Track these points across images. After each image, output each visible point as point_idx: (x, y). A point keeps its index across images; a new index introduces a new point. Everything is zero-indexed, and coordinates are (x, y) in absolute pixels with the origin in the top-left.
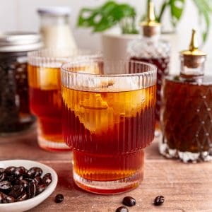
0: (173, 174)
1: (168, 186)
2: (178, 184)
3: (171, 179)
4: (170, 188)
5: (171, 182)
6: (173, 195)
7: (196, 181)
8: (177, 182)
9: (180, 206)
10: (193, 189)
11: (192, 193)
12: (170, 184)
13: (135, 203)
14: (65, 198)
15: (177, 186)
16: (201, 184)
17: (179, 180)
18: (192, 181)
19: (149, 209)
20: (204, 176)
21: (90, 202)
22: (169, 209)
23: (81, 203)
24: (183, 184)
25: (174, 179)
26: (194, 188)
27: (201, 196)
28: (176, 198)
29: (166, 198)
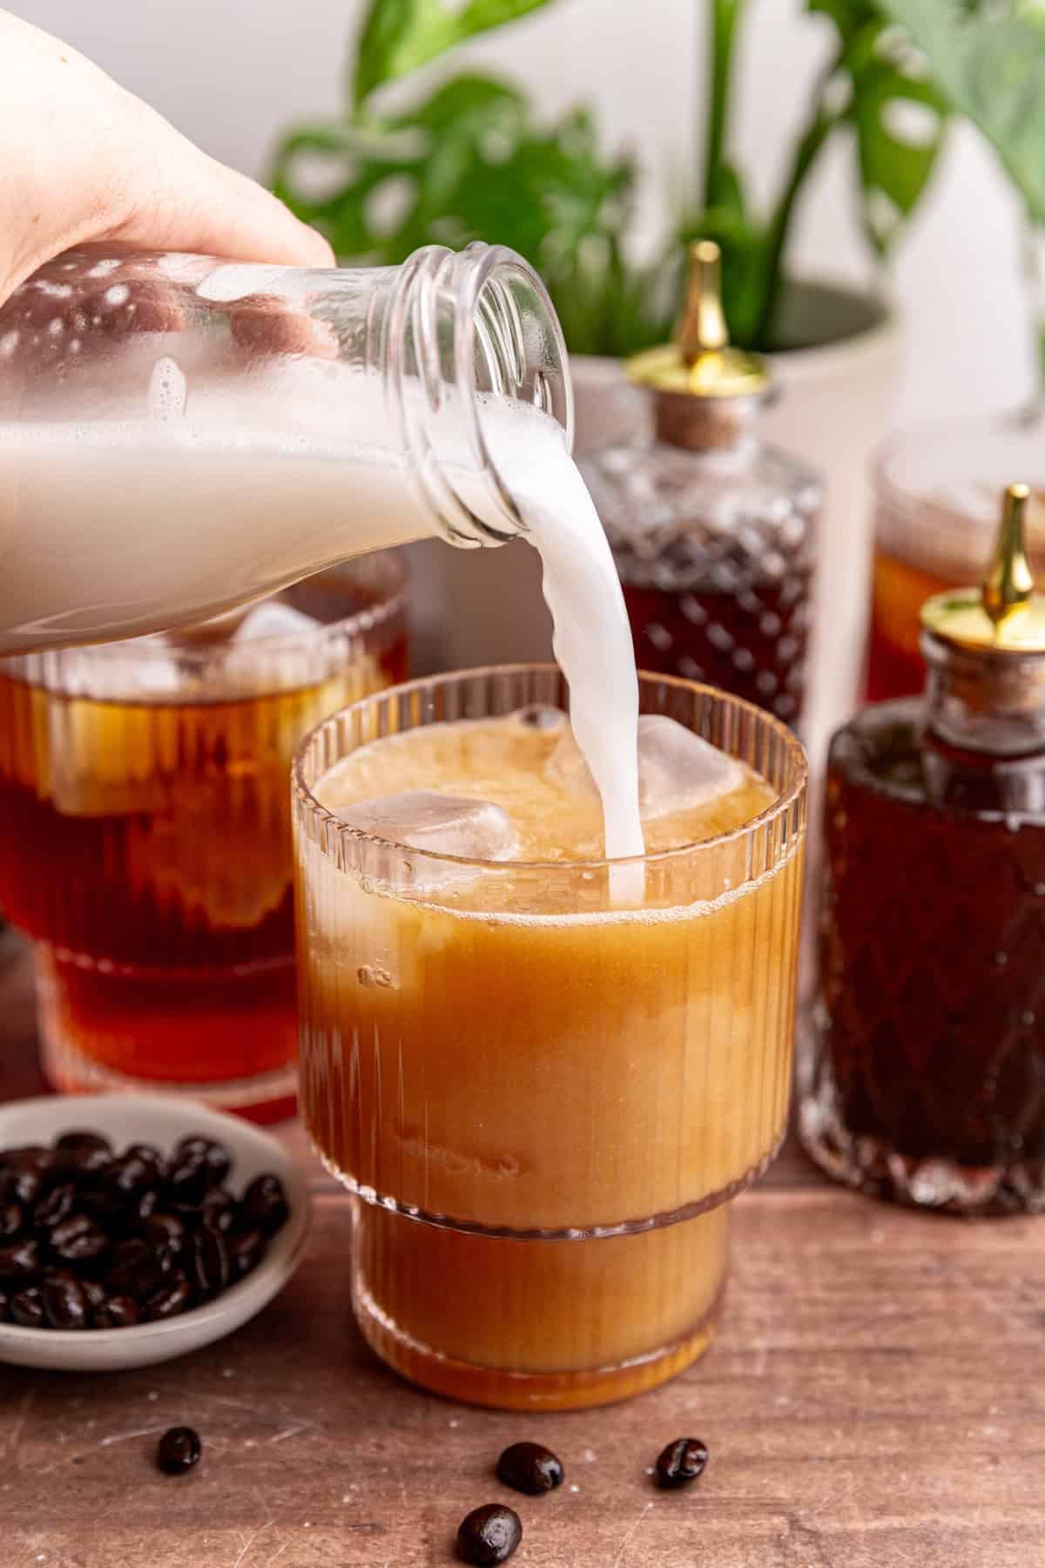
0: (776, 1289)
1: (737, 1368)
2: (793, 1354)
3: (760, 1324)
4: (745, 1380)
5: (760, 1344)
6: (757, 1424)
7: (888, 1340)
8: (787, 1339)
9: (783, 1492)
10: (865, 1384)
11: (854, 1412)
12: (748, 1355)
13: (556, 1479)
14: (206, 1442)
15: (785, 1370)
16: (908, 1353)
17: (801, 1327)
18: (867, 1339)
19: (626, 1508)
20: (936, 1299)
21: (334, 1466)
22: (725, 1507)
23: (289, 1472)
24: (818, 1355)
25: (780, 1324)
26: (873, 1379)
27: (893, 1433)
28: (770, 1442)
29: (720, 1444)
